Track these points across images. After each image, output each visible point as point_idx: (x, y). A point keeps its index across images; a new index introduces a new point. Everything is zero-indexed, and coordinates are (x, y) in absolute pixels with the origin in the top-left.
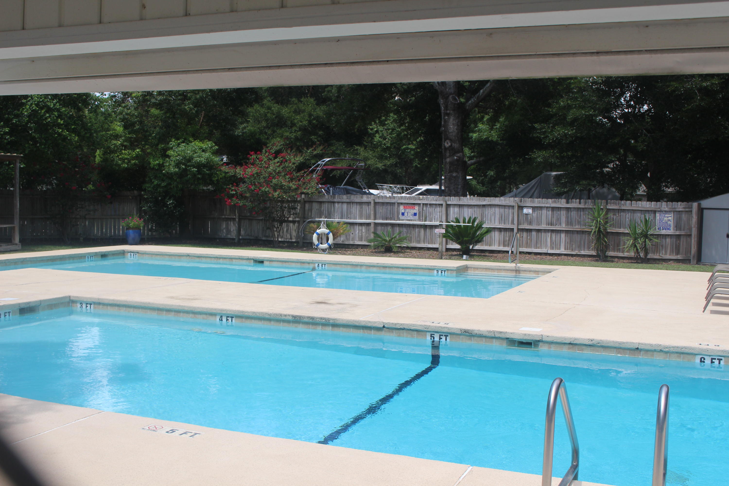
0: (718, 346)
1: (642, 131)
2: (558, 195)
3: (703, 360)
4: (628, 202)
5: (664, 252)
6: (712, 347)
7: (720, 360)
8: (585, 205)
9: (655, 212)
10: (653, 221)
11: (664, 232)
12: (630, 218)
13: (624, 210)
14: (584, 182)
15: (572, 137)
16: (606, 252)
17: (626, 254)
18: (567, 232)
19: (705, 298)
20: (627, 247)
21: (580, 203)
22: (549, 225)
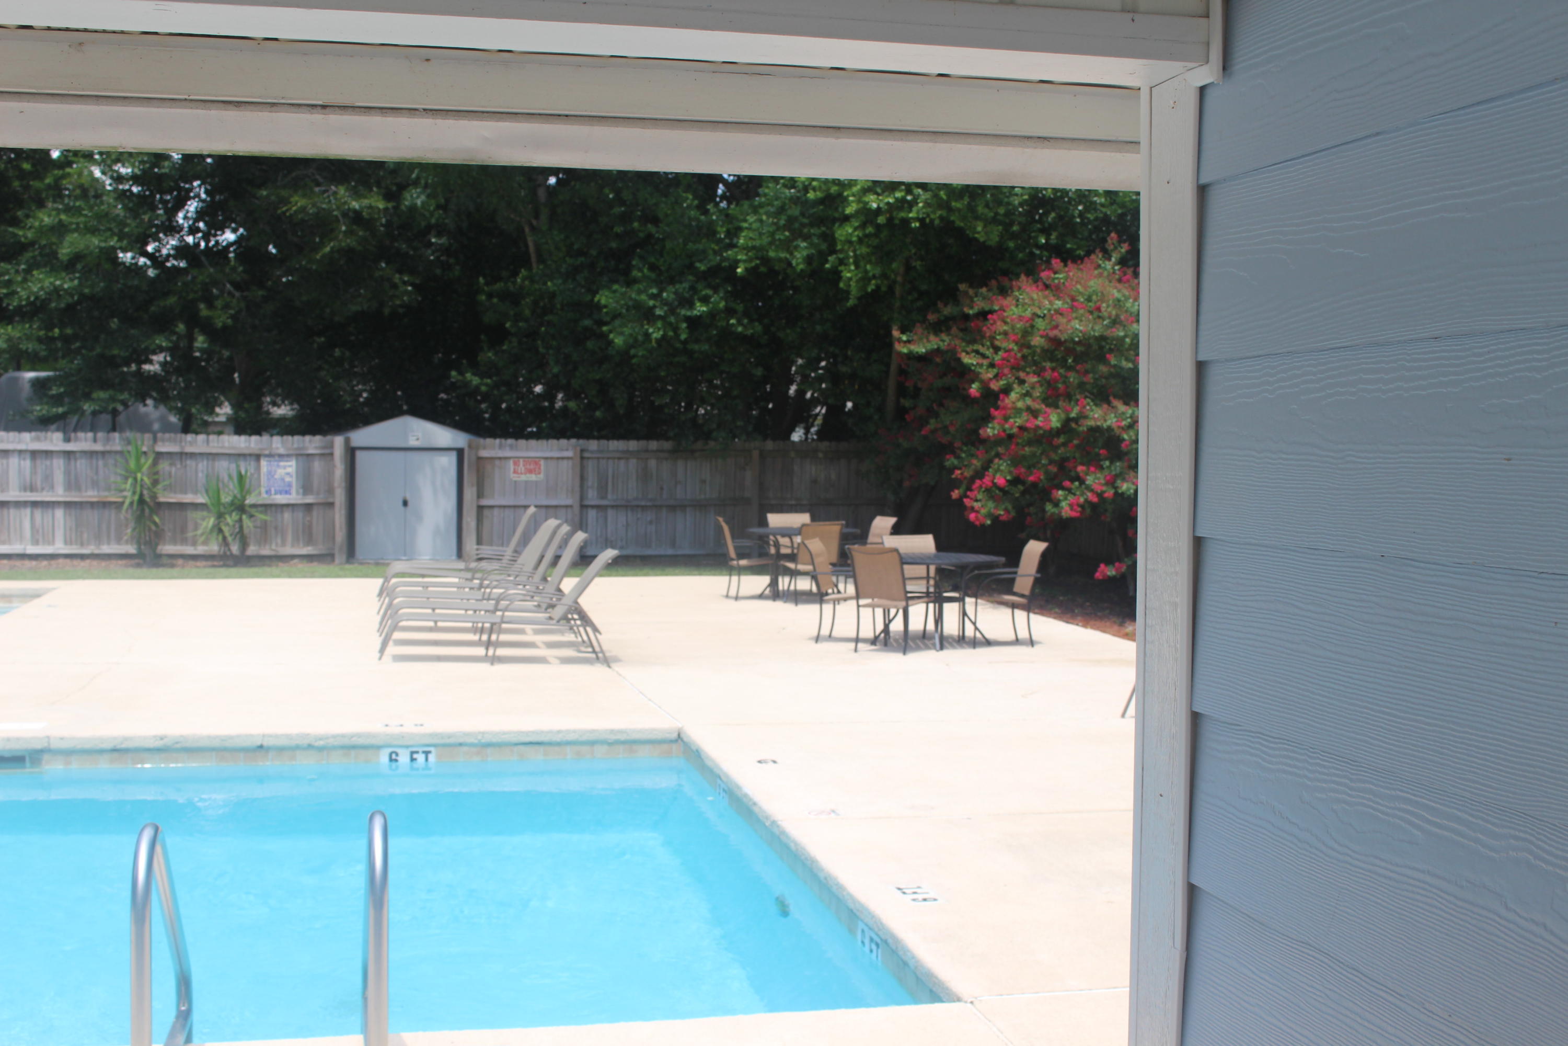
0: (422, 725)
1: (224, 285)
2: (44, 423)
3: (394, 756)
4: (201, 438)
5: (279, 541)
6: (409, 728)
7: (427, 753)
8: (104, 445)
9: (258, 457)
10: (256, 476)
11: (281, 499)
12: (205, 472)
13: (192, 455)
14: (102, 395)
15: (72, 296)
16: (157, 545)
17: (201, 549)
18: (68, 505)
19: (378, 631)
20: (202, 534)
21: (95, 440)
22: (25, 490)
